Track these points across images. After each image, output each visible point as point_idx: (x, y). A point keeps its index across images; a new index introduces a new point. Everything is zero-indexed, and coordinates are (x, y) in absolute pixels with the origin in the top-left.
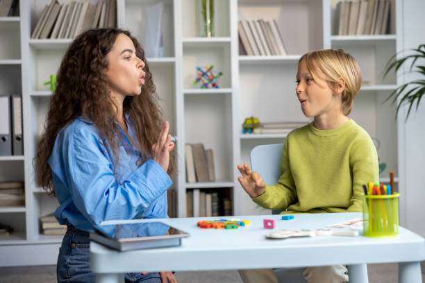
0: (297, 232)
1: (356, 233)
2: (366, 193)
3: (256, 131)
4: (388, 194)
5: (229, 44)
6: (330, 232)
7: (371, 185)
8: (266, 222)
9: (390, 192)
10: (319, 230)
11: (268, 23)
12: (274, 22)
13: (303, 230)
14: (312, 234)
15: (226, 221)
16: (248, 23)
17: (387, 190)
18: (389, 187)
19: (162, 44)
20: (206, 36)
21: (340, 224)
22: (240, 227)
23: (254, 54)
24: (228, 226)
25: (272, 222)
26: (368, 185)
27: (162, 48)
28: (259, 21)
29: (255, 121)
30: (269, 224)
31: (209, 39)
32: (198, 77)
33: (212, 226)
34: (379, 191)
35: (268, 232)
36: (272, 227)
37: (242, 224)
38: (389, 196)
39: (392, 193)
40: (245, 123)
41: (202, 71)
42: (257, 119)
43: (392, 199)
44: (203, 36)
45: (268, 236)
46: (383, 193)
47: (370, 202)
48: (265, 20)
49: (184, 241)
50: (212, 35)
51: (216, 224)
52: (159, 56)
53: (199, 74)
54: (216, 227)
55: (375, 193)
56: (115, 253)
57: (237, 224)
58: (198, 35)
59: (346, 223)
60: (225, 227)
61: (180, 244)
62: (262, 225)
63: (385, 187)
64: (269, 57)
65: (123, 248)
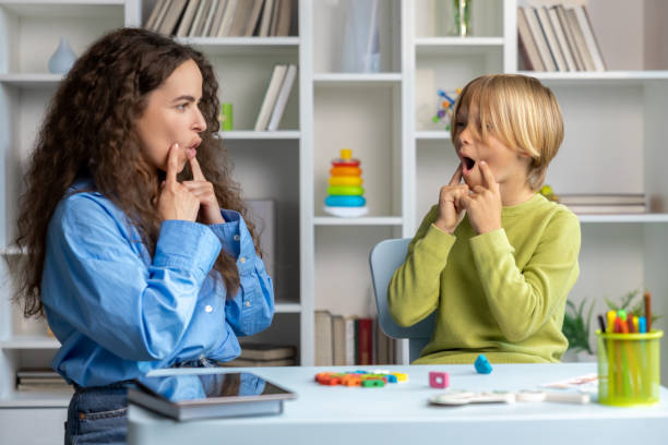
0: (484, 394)
1: (586, 399)
2: (604, 330)
4: (640, 331)
5: (500, 48)
6: (542, 397)
7: (612, 316)
8: (433, 376)
9: (644, 328)
10: (523, 391)
11: (572, 11)
12: (584, 8)
13: (496, 392)
14: (510, 398)
15: (364, 373)
16: (536, 12)
17: (640, 324)
18: (643, 321)
19: (376, 49)
20: (458, 34)
21: (562, 383)
22: (389, 386)
23: (545, 70)
24: (368, 382)
25: (442, 376)
26: (606, 315)
27: (377, 56)
28: (555, 7)
30: (439, 380)
31: (463, 40)
32: (441, 108)
33: (339, 382)
34: (625, 328)
35: (434, 394)
36: (442, 386)
37: (392, 379)
38: (643, 336)
39: (648, 330)
41: (448, 98)
42: (547, 188)
43: (647, 341)
44: (451, 35)
45: (434, 399)
46: (631, 329)
47: (611, 346)
48: (567, 6)
49: (288, 405)
50: (469, 33)
51: (347, 378)
52: (373, 70)
53: (444, 104)
54: (346, 384)
55: (619, 330)
56: (168, 424)
57: (384, 379)
58: (441, 32)
59: (573, 380)
60: (362, 384)
61: (281, 411)
62: (426, 382)
63: (636, 320)
64: (573, 75)
65: (184, 415)
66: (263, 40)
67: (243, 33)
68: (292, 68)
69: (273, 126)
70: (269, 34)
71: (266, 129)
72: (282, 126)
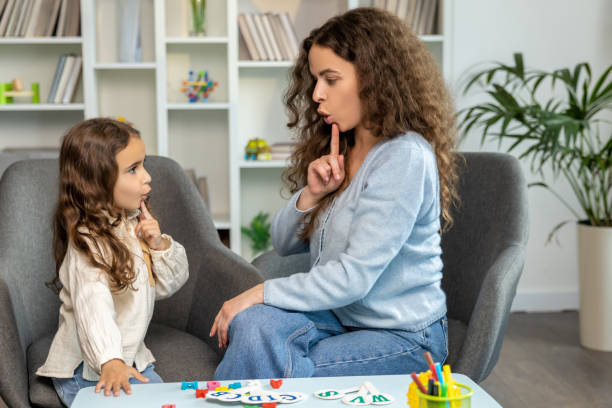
3: (262, 157)
5: (225, 45)
11: (278, 16)
12: (287, 15)
16: (252, 16)
19: (139, 45)
27: (139, 51)
28: (267, 14)
29: (261, 145)
40: (248, 147)
42: (262, 141)
48: (275, 13)
52: (136, 60)
64: (280, 64)
66: (59, 40)
67: (44, 35)
68: (79, 60)
69: (67, 99)
70: (64, 35)
71: (62, 102)
72: (73, 100)
